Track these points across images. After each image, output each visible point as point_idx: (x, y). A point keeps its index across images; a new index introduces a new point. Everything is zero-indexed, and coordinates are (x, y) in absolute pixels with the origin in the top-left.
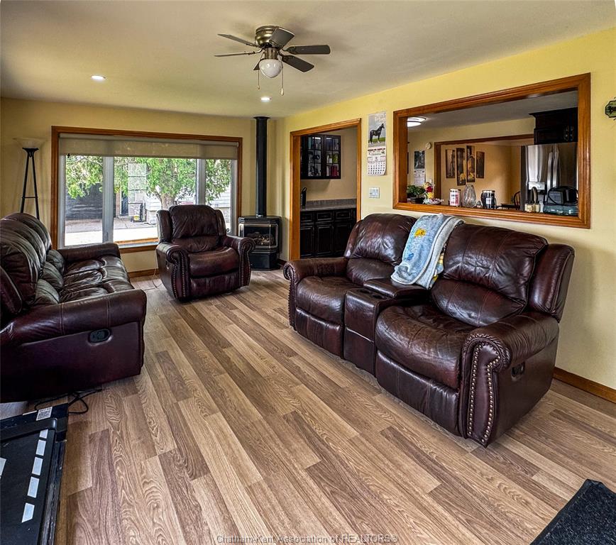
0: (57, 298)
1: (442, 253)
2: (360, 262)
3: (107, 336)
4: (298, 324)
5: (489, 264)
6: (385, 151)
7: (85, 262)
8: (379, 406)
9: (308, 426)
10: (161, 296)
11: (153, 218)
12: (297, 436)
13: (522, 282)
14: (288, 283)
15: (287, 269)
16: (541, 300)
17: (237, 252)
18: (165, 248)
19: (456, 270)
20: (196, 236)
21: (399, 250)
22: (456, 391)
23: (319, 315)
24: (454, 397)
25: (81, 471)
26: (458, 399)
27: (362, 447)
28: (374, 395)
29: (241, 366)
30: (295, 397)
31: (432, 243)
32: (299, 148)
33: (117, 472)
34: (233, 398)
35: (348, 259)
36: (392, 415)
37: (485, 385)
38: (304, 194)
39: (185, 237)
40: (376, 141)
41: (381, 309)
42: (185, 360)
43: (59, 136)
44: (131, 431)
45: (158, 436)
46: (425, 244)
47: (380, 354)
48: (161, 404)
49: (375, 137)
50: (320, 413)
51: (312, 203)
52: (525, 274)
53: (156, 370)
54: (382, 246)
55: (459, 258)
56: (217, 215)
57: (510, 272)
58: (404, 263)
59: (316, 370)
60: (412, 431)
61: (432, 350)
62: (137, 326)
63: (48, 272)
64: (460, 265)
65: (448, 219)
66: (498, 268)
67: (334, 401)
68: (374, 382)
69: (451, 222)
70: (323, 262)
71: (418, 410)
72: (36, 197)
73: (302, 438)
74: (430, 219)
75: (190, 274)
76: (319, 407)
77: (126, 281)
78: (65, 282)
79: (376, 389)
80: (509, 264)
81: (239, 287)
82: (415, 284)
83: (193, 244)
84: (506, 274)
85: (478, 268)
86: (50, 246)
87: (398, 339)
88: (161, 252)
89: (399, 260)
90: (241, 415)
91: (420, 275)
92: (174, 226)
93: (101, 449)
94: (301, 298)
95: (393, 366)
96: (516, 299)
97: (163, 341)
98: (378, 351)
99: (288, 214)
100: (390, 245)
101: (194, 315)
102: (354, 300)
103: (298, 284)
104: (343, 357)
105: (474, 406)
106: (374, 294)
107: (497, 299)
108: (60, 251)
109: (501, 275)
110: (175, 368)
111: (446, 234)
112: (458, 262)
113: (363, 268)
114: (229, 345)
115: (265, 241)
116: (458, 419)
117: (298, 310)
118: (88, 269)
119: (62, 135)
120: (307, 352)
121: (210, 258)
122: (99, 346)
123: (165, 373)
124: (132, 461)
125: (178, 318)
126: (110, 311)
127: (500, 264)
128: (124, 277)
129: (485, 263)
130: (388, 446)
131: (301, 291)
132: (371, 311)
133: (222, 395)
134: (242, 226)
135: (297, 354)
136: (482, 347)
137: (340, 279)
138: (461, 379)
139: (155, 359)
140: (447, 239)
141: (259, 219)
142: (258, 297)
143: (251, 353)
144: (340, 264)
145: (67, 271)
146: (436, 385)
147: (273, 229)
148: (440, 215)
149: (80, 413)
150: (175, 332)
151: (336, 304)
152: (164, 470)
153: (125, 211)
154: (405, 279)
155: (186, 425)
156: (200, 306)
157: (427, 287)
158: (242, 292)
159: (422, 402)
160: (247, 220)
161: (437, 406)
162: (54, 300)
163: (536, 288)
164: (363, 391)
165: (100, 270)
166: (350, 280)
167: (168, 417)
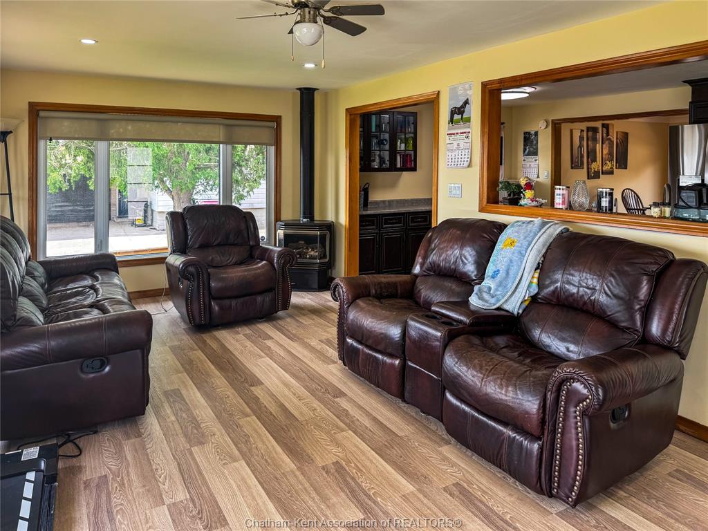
0: (42, 319)
1: (536, 269)
2: (431, 280)
3: (103, 366)
4: (349, 357)
5: (595, 284)
6: (470, 135)
7: (72, 278)
8: (445, 459)
9: (353, 479)
10: (173, 323)
11: (161, 222)
12: (339, 489)
13: (638, 307)
14: (336, 305)
15: (336, 287)
16: (659, 330)
17: (274, 266)
18: (177, 261)
19: (554, 291)
20: (218, 245)
21: (482, 265)
22: (539, 438)
23: (374, 346)
24: (536, 446)
25: (75, 518)
26: (541, 449)
27: (417, 504)
28: (440, 446)
29: (273, 408)
30: (338, 445)
31: (524, 256)
32: (358, 130)
33: (117, 520)
34: (260, 445)
35: (416, 276)
36: (460, 469)
37: (573, 431)
38: (365, 192)
39: (204, 246)
40: (458, 122)
41: (450, 338)
42: (202, 401)
43: (38, 115)
44: (134, 478)
45: (167, 484)
46: (515, 258)
47: (448, 395)
48: (171, 450)
49: (457, 117)
50: (368, 464)
51: (377, 203)
52: (642, 297)
53: (165, 411)
54: (459, 260)
55: (558, 276)
56: (248, 218)
57: (622, 294)
58: (487, 282)
59: (368, 414)
60: (484, 489)
61: (510, 389)
62: (140, 355)
63: (29, 288)
64: (559, 284)
65: (548, 226)
66: (606, 288)
67: (388, 452)
68: (441, 430)
69: (551, 229)
70: (383, 280)
71: (494, 464)
72: (10, 194)
73: (343, 491)
74: (525, 225)
75: (210, 294)
76: (368, 458)
77: (126, 300)
78: (49, 301)
79: (443, 439)
80: (621, 284)
81: (276, 313)
82: (499, 309)
83: (214, 256)
84: (616, 296)
85: (581, 289)
86: (29, 258)
87: (469, 375)
88: (172, 266)
89: (481, 277)
90: (269, 464)
91: (506, 298)
92: (189, 232)
93: (98, 496)
94: (352, 325)
95: (464, 410)
96: (628, 329)
97: (173, 377)
98: (446, 391)
99: (343, 219)
100: (470, 259)
101: (214, 345)
102: (417, 327)
103: (349, 306)
104: (404, 400)
105: (560, 458)
106: (444, 320)
107: (603, 328)
108: (41, 263)
109: (610, 297)
110: (189, 409)
111: (544, 246)
112: (556, 282)
113: (434, 288)
114: (259, 383)
115: (312, 253)
116: (540, 473)
117: (349, 341)
118: (77, 286)
119: (42, 114)
120: (360, 392)
121: (237, 274)
122: (94, 377)
123: (176, 415)
124: (135, 510)
125: (192, 349)
126: (107, 336)
127: (609, 284)
128: (123, 296)
129: (590, 282)
130: (452, 504)
131: (352, 315)
132: (438, 340)
133: (247, 442)
134: (281, 233)
135: (346, 395)
136: (570, 385)
137: (404, 302)
138: (545, 425)
139: (163, 399)
140: (544, 251)
141: (304, 225)
142: (300, 324)
143: (287, 392)
144: (405, 282)
145: (50, 288)
146: (516, 433)
147: (323, 237)
148: (538, 221)
149: (72, 457)
150: (190, 367)
151: (395, 332)
152: (173, 521)
153: (123, 212)
154: (486, 301)
155: (200, 473)
156: (225, 336)
157: (516, 313)
158: (280, 318)
159: (498, 453)
160: (287, 225)
161: (516, 458)
162: (39, 322)
163: (654, 315)
164: (426, 441)
165: (92, 287)
166: (417, 303)
167: (179, 464)
